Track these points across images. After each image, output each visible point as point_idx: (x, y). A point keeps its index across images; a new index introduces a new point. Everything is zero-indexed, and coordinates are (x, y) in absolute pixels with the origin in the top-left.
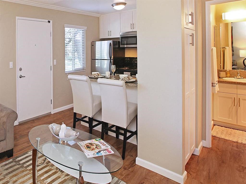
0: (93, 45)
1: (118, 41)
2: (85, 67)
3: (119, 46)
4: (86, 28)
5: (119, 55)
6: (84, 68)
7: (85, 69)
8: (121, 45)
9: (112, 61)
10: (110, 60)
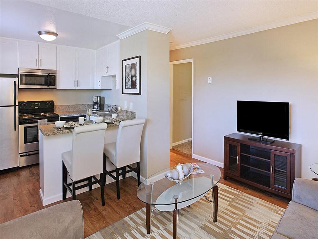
8: (21, 85)
9: (17, 107)
10: (15, 106)
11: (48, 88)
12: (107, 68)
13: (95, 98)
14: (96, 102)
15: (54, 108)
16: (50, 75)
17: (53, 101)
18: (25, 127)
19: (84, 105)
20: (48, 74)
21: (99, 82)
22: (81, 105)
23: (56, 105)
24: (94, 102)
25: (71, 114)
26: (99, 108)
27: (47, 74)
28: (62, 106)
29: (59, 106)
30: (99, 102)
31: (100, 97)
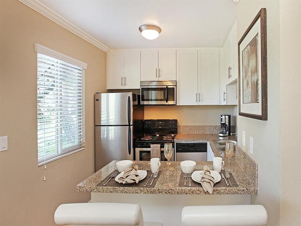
0: (97, 100)
1: (138, 95)
2: (84, 142)
3: (139, 102)
4: (85, 65)
5: (139, 118)
6: (81, 145)
7: (84, 145)
8: (142, 101)
9: (131, 127)
10: (129, 125)
11: (167, 104)
12: (230, 69)
13: (222, 117)
14: (223, 124)
15: (178, 129)
16: (169, 87)
17: (176, 120)
18: (140, 151)
19: (211, 126)
20: (167, 87)
21: (224, 93)
22: (207, 126)
23: (180, 125)
24: (221, 123)
25: (188, 140)
26: (227, 132)
27: (165, 87)
28: (187, 126)
29: (183, 126)
30: (227, 123)
31: (229, 116)
